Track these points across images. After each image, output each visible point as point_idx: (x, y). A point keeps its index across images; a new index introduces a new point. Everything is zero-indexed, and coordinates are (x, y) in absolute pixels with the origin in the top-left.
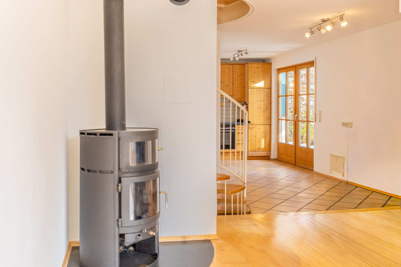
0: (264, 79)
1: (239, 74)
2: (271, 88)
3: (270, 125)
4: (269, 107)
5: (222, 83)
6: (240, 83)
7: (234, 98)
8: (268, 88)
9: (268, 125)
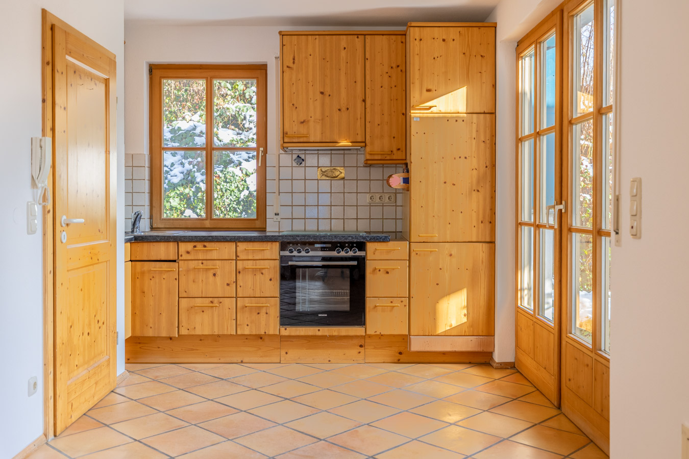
0: (467, 78)
1: (386, 69)
2: (493, 113)
3: (492, 242)
4: (489, 178)
5: (327, 99)
6: (391, 100)
7: (368, 149)
8: (484, 113)
9: (481, 244)
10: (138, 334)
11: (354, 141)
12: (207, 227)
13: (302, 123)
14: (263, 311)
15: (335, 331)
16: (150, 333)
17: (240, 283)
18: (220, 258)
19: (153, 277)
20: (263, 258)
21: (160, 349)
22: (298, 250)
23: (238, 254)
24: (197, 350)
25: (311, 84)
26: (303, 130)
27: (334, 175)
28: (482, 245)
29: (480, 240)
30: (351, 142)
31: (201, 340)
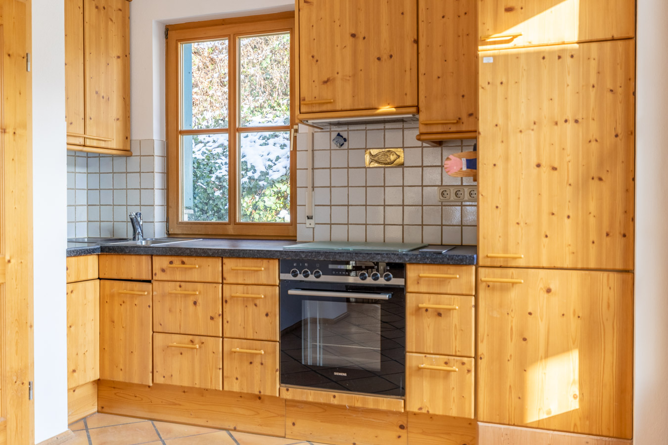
3: (628, 271)
4: (621, 156)
5: (361, 44)
6: (459, 36)
7: (422, 117)
8: (613, 39)
9: (606, 274)
10: (107, 377)
11: (401, 105)
12: (230, 233)
13: (325, 82)
14: (257, 361)
15: (358, 401)
16: (120, 377)
17: (227, 317)
18: (202, 280)
19: (124, 302)
20: (256, 283)
21: (137, 398)
22: (305, 272)
23: (225, 275)
24: (180, 405)
25: (338, 23)
26: (326, 93)
27: (389, 161)
28: (608, 276)
29: (604, 267)
30: (395, 108)
31: (184, 392)
